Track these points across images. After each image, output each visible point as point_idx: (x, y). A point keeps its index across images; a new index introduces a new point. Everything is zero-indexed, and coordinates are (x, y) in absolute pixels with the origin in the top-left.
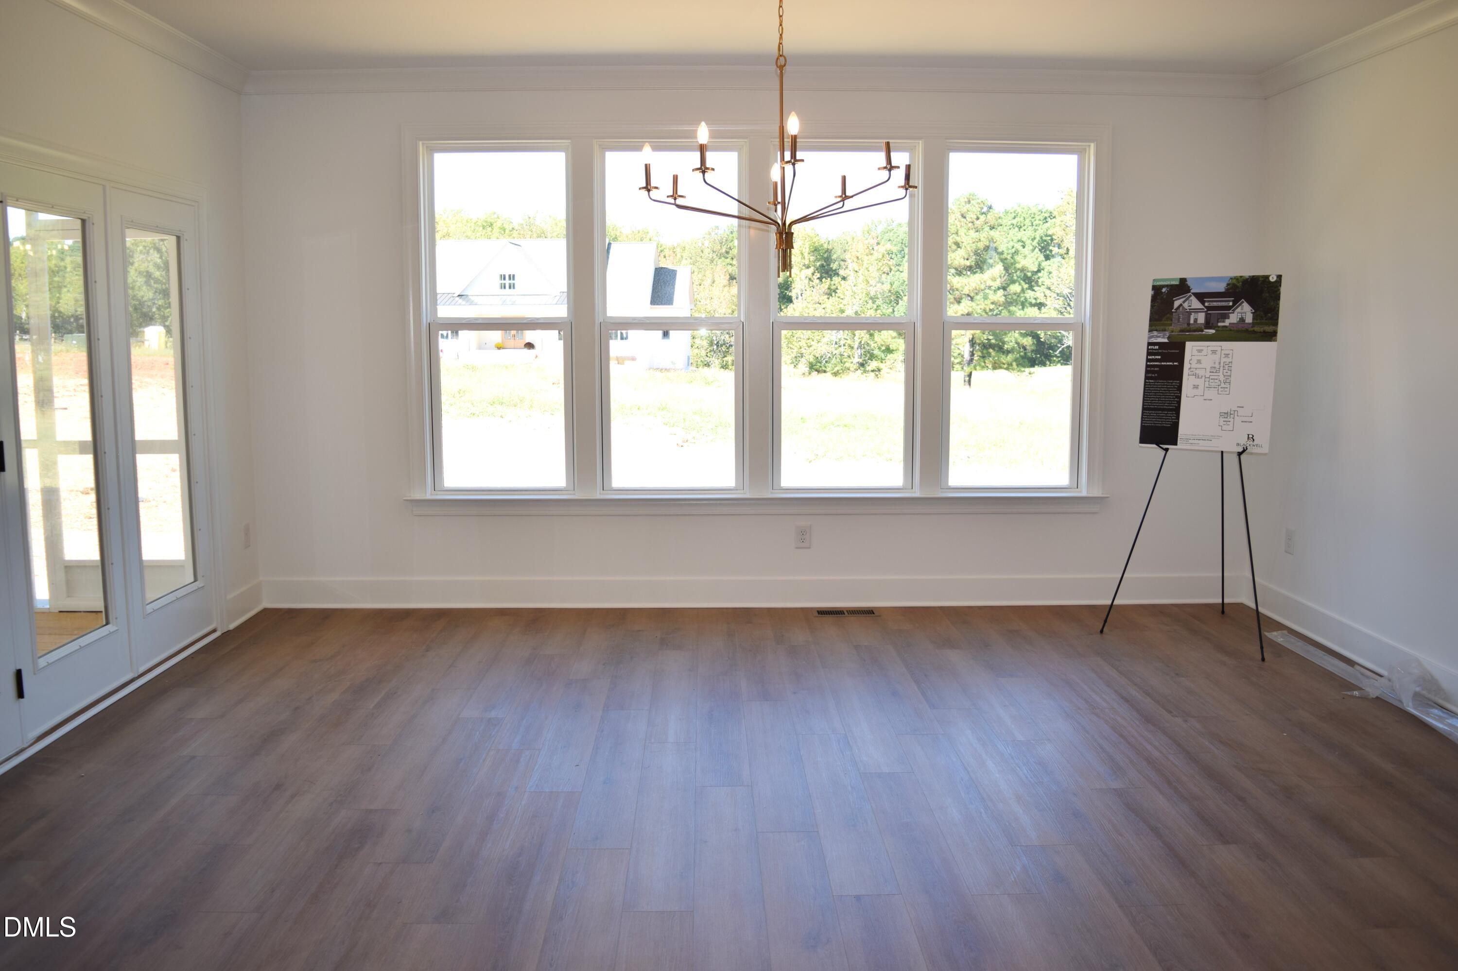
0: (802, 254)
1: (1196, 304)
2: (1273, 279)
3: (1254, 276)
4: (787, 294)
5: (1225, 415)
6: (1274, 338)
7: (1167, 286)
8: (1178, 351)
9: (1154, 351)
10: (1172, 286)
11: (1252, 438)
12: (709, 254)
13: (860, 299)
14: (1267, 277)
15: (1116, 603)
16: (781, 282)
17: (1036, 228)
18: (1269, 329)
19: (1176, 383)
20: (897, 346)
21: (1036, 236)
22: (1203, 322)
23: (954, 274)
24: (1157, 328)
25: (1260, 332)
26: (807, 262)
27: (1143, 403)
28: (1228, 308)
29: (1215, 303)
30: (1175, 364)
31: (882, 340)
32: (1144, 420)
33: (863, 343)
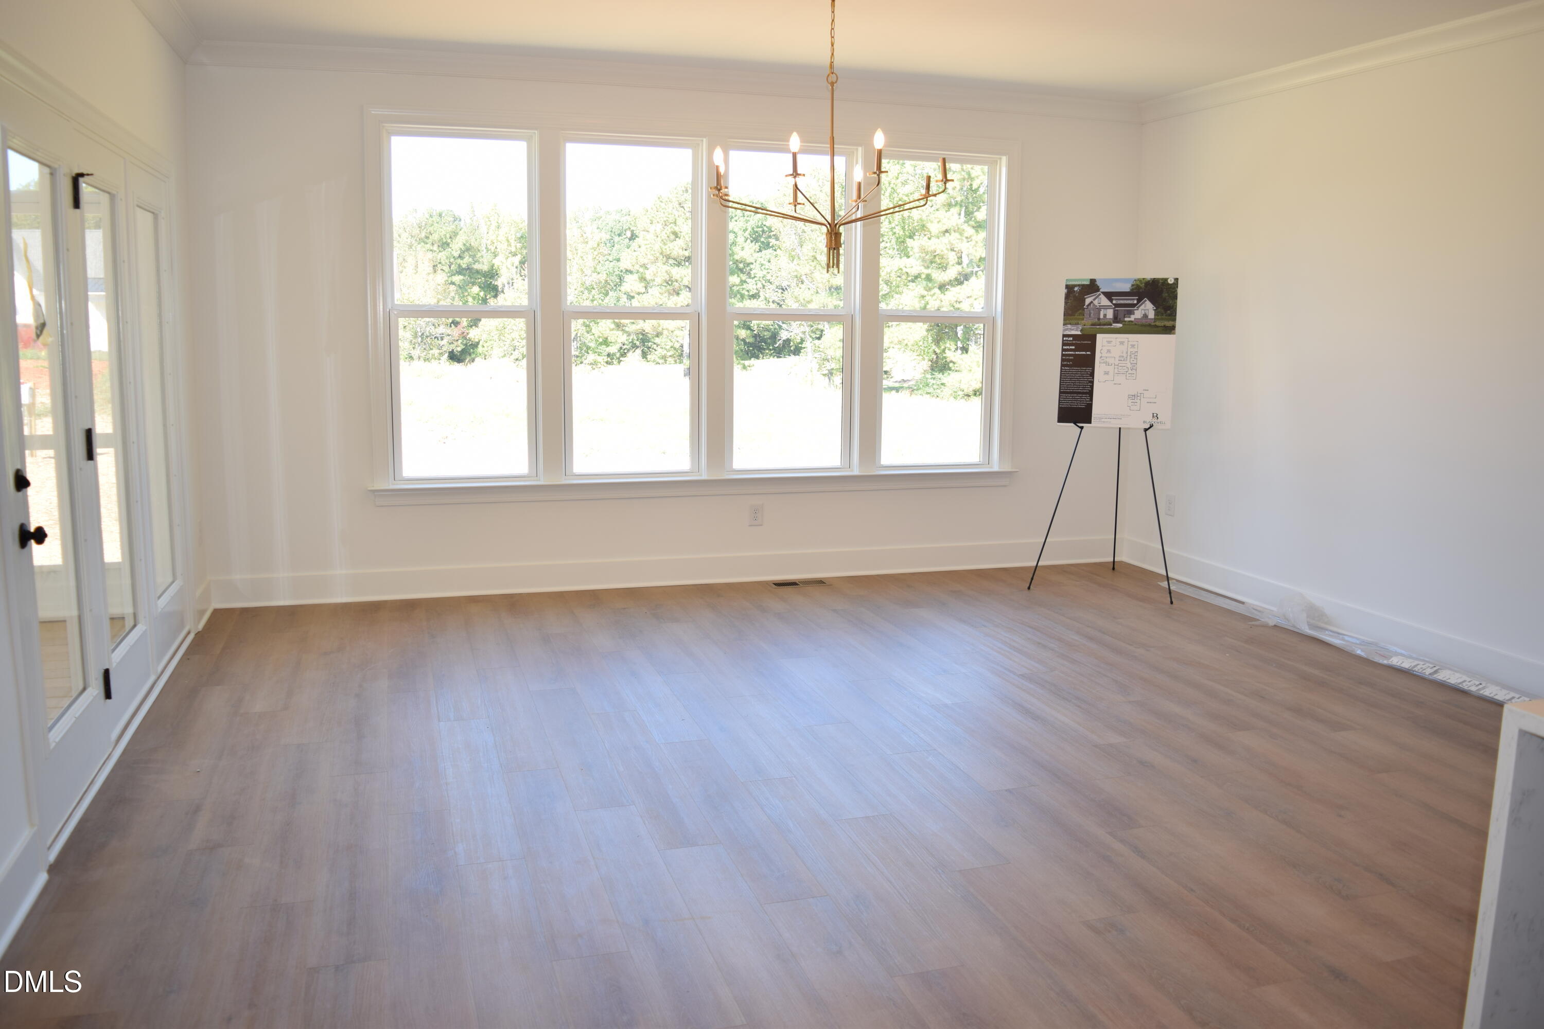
0: (508, 241)
1: (1105, 301)
2: (1171, 281)
3: (1155, 279)
4: (493, 283)
5: (1134, 396)
6: (1173, 331)
7: (1079, 285)
8: (1090, 342)
9: (1069, 342)
10: (1083, 285)
11: (1156, 416)
12: (407, 239)
13: (576, 289)
14: (1166, 280)
15: (1040, 564)
16: (486, 270)
17: (748, 219)
18: (1169, 324)
19: (1088, 370)
20: (616, 339)
21: (747, 227)
22: (1112, 317)
23: (672, 264)
24: (1071, 322)
25: (1161, 327)
26: (513, 250)
27: (1060, 387)
28: (1133, 305)
29: (1125, 301)
30: (1088, 353)
31: (600, 332)
32: (1061, 403)
33: (579, 335)
